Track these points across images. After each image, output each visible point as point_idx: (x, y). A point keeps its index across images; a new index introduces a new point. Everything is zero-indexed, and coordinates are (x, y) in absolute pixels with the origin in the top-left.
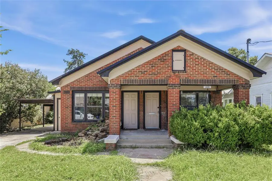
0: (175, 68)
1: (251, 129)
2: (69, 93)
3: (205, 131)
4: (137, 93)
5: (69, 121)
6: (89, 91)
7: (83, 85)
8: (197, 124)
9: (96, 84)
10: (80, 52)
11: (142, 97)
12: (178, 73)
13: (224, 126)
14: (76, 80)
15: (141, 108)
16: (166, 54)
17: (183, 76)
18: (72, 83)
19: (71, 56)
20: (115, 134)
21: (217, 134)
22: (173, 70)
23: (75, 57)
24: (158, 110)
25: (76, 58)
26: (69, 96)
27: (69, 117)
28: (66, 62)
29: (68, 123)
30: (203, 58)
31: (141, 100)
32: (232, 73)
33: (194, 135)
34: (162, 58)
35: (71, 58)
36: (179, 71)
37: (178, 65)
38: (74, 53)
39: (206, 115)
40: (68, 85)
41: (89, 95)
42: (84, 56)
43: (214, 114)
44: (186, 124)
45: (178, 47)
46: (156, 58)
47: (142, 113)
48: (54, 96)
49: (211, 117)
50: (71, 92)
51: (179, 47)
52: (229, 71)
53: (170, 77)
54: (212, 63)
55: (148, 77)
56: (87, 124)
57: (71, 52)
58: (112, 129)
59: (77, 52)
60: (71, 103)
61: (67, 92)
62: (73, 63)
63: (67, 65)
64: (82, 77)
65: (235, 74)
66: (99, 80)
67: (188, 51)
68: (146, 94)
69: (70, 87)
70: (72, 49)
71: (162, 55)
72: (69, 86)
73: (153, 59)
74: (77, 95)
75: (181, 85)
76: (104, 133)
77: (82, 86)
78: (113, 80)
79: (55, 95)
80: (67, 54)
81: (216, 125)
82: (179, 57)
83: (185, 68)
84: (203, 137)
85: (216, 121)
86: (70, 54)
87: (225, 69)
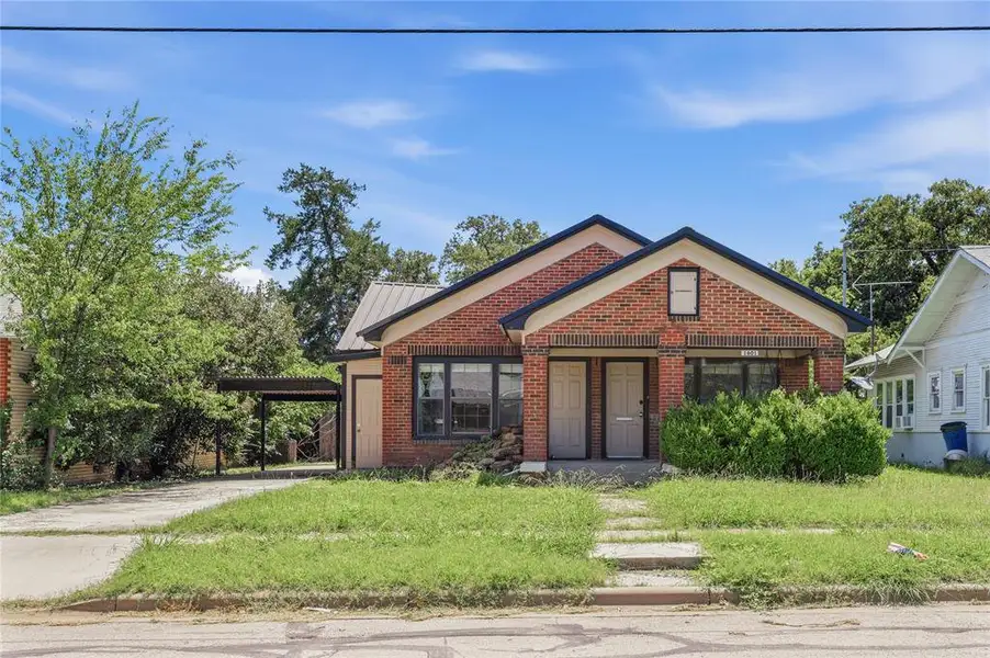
0: (674, 310)
1: (809, 440)
2: (405, 363)
3: (725, 443)
4: (584, 363)
5: (405, 436)
6: (458, 356)
7: (441, 341)
8: (705, 429)
10: (335, 177)
11: (597, 373)
12: (680, 322)
13: (760, 433)
14: (424, 328)
15: (597, 403)
16: (653, 277)
17: (694, 328)
18: (412, 335)
19: (298, 195)
20: (535, 461)
21: (743, 448)
22: (669, 315)
23: (311, 198)
24: (641, 408)
25: (317, 202)
26: (403, 371)
27: (404, 425)
28: (276, 220)
29: (401, 443)
30: (738, 287)
31: (597, 382)
32: (804, 321)
33: (702, 451)
34: (643, 287)
35: (297, 203)
36: (683, 316)
37: (683, 302)
38: (308, 182)
39: (729, 414)
40: (401, 341)
41: (457, 368)
42: (353, 196)
43: (743, 410)
44: (687, 431)
45: (681, 261)
46: (631, 286)
47: (599, 416)
48: (342, 370)
49: (737, 417)
50: (409, 361)
51: (684, 260)
52: (796, 317)
53: (663, 329)
54: (759, 299)
55: (612, 330)
56: (452, 445)
57: (300, 179)
58: (529, 448)
59: (321, 178)
60: (408, 390)
61: (399, 360)
62: (303, 222)
63: (278, 230)
64: (438, 321)
65: (812, 325)
66: (485, 330)
67: (705, 271)
68: (609, 365)
69: (407, 348)
70: (302, 166)
71: (645, 278)
72: (404, 342)
73: (624, 289)
74: (424, 368)
75: (689, 348)
76: (507, 462)
77: (439, 343)
78: (531, 335)
79: (345, 365)
80: (281, 188)
81: (745, 432)
82: (683, 284)
83: (698, 309)
84: (719, 456)
85: (744, 424)
86: (294, 185)
87: (790, 314)
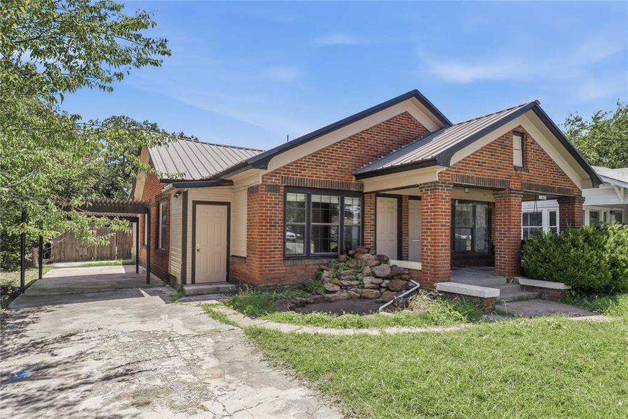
2: (279, 192)
4: (397, 200)
5: (278, 257)
6: (319, 189)
7: (307, 174)
9: (331, 176)
11: (406, 207)
12: (519, 172)
14: (294, 162)
15: (406, 230)
16: (506, 137)
17: (525, 176)
20: (444, 281)
22: (514, 166)
26: (278, 199)
27: (278, 248)
29: (274, 264)
30: (543, 150)
31: (406, 213)
32: (568, 178)
34: (502, 143)
36: (520, 168)
40: (276, 172)
41: (316, 198)
45: (518, 127)
46: (496, 141)
47: (407, 238)
48: (185, 195)
50: (282, 190)
51: (520, 126)
52: (566, 175)
53: (511, 176)
54: (551, 161)
58: (440, 270)
61: (273, 189)
64: (305, 157)
65: (571, 181)
66: (338, 168)
67: (529, 136)
69: (280, 178)
71: (502, 136)
72: (278, 173)
73: (493, 142)
74: (291, 197)
77: (305, 176)
78: (441, 173)
79: (187, 192)
83: (524, 163)
87: (563, 172)
